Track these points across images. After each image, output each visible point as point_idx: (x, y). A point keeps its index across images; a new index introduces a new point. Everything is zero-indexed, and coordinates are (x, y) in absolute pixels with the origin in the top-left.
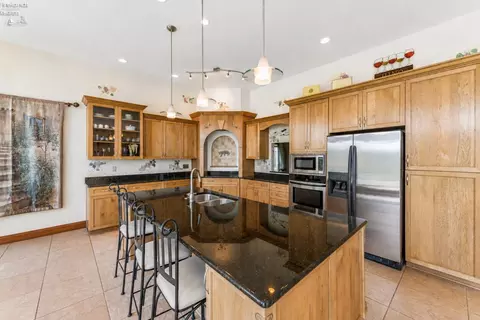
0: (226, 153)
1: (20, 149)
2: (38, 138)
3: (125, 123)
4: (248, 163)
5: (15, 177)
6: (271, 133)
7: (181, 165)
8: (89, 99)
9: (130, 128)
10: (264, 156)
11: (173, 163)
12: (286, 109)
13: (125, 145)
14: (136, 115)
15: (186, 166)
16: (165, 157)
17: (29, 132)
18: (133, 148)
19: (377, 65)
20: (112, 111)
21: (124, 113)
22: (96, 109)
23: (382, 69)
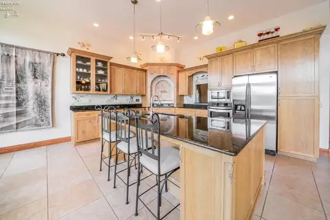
0: (166, 92)
1: (21, 85)
2: (35, 77)
3: (98, 69)
4: (181, 97)
5: (19, 105)
6: (195, 78)
7: (134, 99)
8: (72, 51)
9: (101, 72)
10: (190, 94)
11: (129, 97)
12: (206, 61)
13: (97, 84)
14: (105, 63)
15: (137, 100)
16: (125, 95)
17: (29, 73)
18: (103, 86)
19: (260, 35)
20: (89, 60)
21: (97, 61)
22: (78, 58)
23: (262, 37)
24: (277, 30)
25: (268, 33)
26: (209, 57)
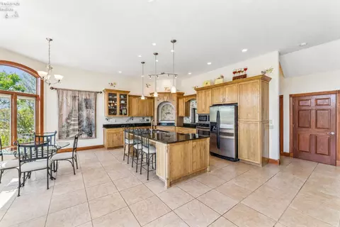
0: (169, 113)
1: (81, 112)
2: (87, 108)
3: (121, 100)
4: (180, 118)
5: (79, 124)
6: (191, 104)
7: (146, 119)
8: (106, 90)
9: (123, 102)
10: (187, 115)
11: (141, 118)
12: (195, 92)
13: (121, 110)
14: (125, 96)
15: (148, 120)
16: (138, 116)
17: (84, 104)
18: (124, 111)
19: (234, 73)
20: (115, 95)
21: (121, 95)
22: (110, 94)
23: (237, 75)
24: (246, 69)
25: (239, 72)
26: (198, 90)
